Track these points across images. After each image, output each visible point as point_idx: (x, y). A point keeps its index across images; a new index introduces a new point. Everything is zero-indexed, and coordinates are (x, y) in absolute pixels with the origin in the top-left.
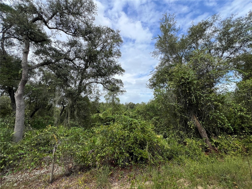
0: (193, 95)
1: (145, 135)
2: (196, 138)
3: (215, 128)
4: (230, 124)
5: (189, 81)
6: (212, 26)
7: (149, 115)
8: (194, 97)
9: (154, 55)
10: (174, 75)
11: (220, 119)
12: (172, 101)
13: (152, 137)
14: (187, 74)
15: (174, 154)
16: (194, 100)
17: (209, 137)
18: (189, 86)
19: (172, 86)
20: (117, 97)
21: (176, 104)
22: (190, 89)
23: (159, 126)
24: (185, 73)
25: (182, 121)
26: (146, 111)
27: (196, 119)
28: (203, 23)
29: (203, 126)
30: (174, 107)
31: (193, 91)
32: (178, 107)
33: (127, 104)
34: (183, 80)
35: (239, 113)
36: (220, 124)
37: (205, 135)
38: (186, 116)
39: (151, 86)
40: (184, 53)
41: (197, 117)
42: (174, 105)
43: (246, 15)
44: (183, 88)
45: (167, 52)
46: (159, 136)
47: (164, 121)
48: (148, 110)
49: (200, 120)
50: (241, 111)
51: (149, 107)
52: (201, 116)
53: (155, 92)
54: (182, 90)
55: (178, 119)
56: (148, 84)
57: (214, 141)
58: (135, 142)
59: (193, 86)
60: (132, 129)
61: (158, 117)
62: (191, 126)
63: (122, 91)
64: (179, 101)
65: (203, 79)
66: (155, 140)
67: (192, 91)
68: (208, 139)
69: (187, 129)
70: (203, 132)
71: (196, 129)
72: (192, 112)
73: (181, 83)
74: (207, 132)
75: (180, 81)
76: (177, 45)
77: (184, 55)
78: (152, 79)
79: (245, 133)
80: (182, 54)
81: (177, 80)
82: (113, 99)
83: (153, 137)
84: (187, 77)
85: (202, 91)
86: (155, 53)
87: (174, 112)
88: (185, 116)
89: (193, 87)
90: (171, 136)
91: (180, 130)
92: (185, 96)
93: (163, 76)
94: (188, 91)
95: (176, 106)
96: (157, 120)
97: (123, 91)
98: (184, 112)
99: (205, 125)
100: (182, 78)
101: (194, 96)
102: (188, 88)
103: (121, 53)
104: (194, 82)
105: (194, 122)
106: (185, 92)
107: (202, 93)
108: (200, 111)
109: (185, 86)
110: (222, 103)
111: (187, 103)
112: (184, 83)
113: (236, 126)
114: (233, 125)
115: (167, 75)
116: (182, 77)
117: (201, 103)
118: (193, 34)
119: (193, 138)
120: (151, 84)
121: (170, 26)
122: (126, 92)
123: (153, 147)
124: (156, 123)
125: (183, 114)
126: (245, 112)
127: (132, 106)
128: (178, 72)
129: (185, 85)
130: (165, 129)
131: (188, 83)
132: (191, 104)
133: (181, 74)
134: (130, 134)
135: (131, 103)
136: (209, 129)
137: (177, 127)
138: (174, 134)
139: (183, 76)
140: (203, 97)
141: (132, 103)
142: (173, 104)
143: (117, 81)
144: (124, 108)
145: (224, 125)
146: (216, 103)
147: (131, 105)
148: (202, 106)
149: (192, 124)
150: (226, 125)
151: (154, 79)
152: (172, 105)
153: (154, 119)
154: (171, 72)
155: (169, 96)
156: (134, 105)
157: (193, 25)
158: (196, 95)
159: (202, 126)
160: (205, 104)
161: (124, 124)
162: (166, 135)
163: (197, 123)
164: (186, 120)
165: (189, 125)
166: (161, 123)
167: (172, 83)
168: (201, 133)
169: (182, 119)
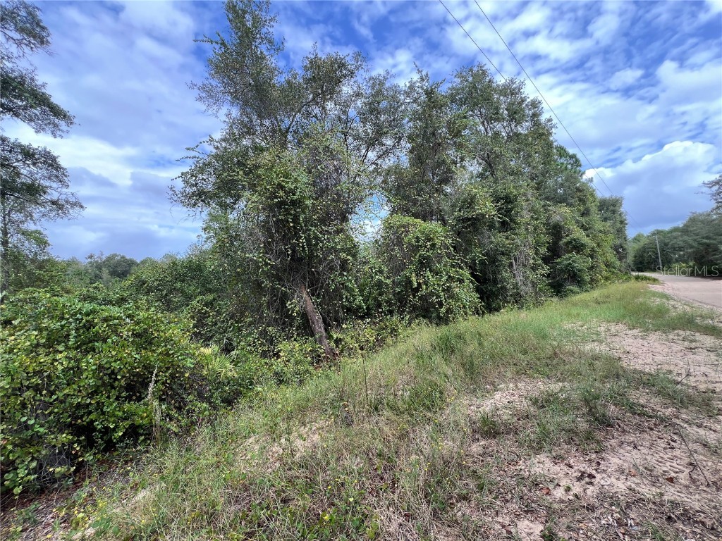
0: (303, 235)
1: (150, 354)
2: (303, 336)
3: (338, 310)
4: (361, 298)
5: (295, 197)
7: (183, 292)
8: (304, 241)
9: (204, 95)
10: (259, 176)
11: (346, 288)
12: (252, 247)
13: (178, 357)
14: (291, 178)
15: (244, 387)
16: (304, 248)
17: (326, 330)
18: (295, 210)
19: (253, 204)
20: (31, 227)
21: (261, 257)
22: (296, 220)
23: (212, 322)
24: (287, 176)
25: (275, 301)
26: (171, 281)
27: (305, 295)
28: (336, 59)
29: (318, 308)
30: (256, 263)
31: (303, 225)
32: (267, 264)
33: (97, 262)
34: (281, 193)
35: (377, 277)
36: (348, 300)
37: (320, 328)
38: (286, 287)
39: (190, 197)
40: (294, 123)
41: (308, 288)
42: (255, 258)
43: (406, 86)
44: (281, 215)
46: (207, 351)
47: (228, 305)
48: (181, 278)
49: (313, 295)
50: (381, 272)
51: (185, 267)
52: (315, 286)
53: (211, 223)
54: (278, 220)
55: (265, 296)
56: (178, 190)
57: (335, 337)
58: (104, 384)
59: (304, 213)
60: (90, 342)
62: (292, 312)
63: (57, 204)
64: (268, 249)
65: (326, 200)
66: (189, 363)
67: (301, 226)
68: (325, 334)
69: (284, 319)
70: (317, 320)
71: (304, 315)
72: (298, 277)
73: (276, 200)
74: (325, 321)
75: (273, 196)
77: (291, 129)
78: (193, 176)
79: (381, 312)
80: (287, 122)
81: (269, 189)
82: (5, 233)
83: (181, 355)
84: (292, 187)
85: (322, 228)
87: (253, 278)
88: (283, 288)
89: (303, 216)
90: (244, 343)
91: (269, 325)
92: (284, 236)
94: (291, 225)
95: (261, 262)
96: (206, 305)
97: (67, 202)
98: (280, 279)
100: (281, 187)
101: (305, 237)
102: (294, 216)
104: (306, 203)
105: (302, 301)
106: (284, 226)
107: (321, 232)
108: (314, 274)
109: (286, 210)
110: (354, 256)
111: (288, 255)
112: (283, 203)
113: (371, 302)
115: (241, 173)
116: (279, 184)
117: (317, 256)
118: (314, 77)
119: (295, 340)
120: (189, 190)
122: (82, 207)
123: (181, 385)
124: (204, 314)
125: (279, 284)
127: (119, 269)
128: (271, 169)
129: (286, 207)
130: (230, 328)
131: (293, 203)
132: (296, 259)
133: (278, 175)
134: (78, 361)
135: (116, 255)
136: (329, 312)
137: (261, 317)
138: (253, 337)
139: (283, 181)
140: (322, 242)
141: (123, 257)
142: (251, 255)
143: (28, 153)
145: (354, 300)
146: (343, 255)
147: (119, 263)
148: (320, 262)
149: (295, 306)
150: (357, 302)
151: (200, 176)
152: (252, 260)
153: (198, 302)
154: (254, 165)
156: (132, 263)
157: (317, 55)
158: (309, 235)
159: (315, 308)
160: (325, 259)
161: (46, 328)
162: (231, 344)
163: (306, 301)
164: (284, 298)
165: (289, 310)
166: (219, 313)
167: (254, 198)
168: (313, 323)
169: (275, 296)
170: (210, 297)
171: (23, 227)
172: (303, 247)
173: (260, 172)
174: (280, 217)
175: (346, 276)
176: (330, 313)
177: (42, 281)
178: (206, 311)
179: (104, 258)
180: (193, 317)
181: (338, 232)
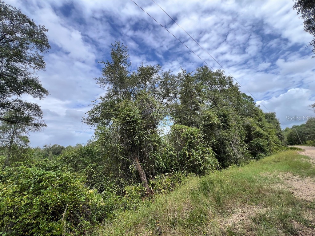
0: (137, 135)
1: (65, 195)
2: (136, 183)
3: (153, 169)
4: (163, 163)
5: (134, 119)
6: (156, 73)
7: (83, 162)
8: (138, 138)
9: (99, 82)
10: (119, 111)
11: (156, 158)
12: (115, 141)
13: (78, 196)
14: (132, 112)
15: (107, 212)
17: (147, 179)
18: (134, 125)
19: (116, 123)
20: (23, 134)
21: (118, 146)
22: (134, 129)
23: (95, 176)
24: (130, 111)
25: (124, 165)
26: (79, 157)
27: (137, 162)
28: (150, 67)
29: (144, 169)
30: (116, 148)
32: (121, 149)
33: (47, 148)
34: (128, 118)
35: (170, 153)
36: (157, 164)
37: (144, 178)
39: (90, 120)
40: (133, 90)
41: (139, 159)
42: (116, 146)
43: (177, 75)
44: (128, 127)
45: (115, 84)
46: (91, 192)
47: (102, 168)
48: (83, 155)
49: (141, 162)
50: (172, 150)
51: (85, 150)
52: (142, 158)
53: (98, 130)
54: (126, 129)
55: (119, 163)
56: (86, 118)
57: (151, 183)
58: (42, 212)
59: (138, 126)
60: (39, 189)
61: (95, 165)
62: (132, 171)
63: (36, 125)
64: (122, 142)
65: (147, 120)
66: (83, 199)
67: (136, 131)
68: (147, 181)
69: (128, 174)
70: (143, 175)
71: (137, 172)
72: (135, 154)
73: (126, 121)
74: (147, 175)
75: (125, 119)
76: (127, 80)
78: (92, 112)
79: (173, 170)
80: (131, 90)
81: (123, 117)
82: (12, 138)
84: (133, 115)
85: (145, 132)
86: (101, 81)
87: (115, 155)
88: (128, 159)
89: (137, 127)
90: (109, 187)
91: (121, 177)
92: (129, 136)
93: (107, 110)
94: (132, 131)
95: (118, 148)
96: (93, 168)
97: (41, 124)
98: (126, 155)
99: (145, 167)
100: (128, 115)
102: (133, 127)
103: (44, 63)
104: (138, 121)
105: (136, 165)
106: (129, 132)
107: (144, 134)
108: (142, 152)
109: (130, 125)
110: (159, 143)
111: (130, 144)
112: (129, 122)
113: (168, 165)
114: (165, 164)
115: (112, 110)
116: (127, 114)
117: (143, 144)
118: (142, 74)
119: (133, 185)
120: (90, 118)
121: (121, 57)
122: (46, 126)
123: (78, 211)
124: (92, 172)
125: (126, 158)
126: (173, 152)
127: (57, 151)
128: (124, 108)
129: (130, 123)
130: (103, 179)
131: (133, 122)
132: (134, 146)
133: (127, 111)
134: (32, 200)
135: (56, 145)
137: (118, 174)
138: (113, 184)
139: (129, 113)
140: (145, 138)
141: (59, 146)
142: (115, 145)
143: (29, 106)
144: (39, 154)
145: (160, 164)
146: (154, 143)
147: (57, 149)
148: (144, 147)
149: (133, 168)
151: (95, 112)
152: (115, 147)
153: (89, 167)
154: (117, 107)
155: (112, 135)
156: (62, 148)
157: (143, 66)
158: (139, 135)
159: (142, 169)
160: (147, 145)
161: (21, 184)
162: (103, 188)
163: (138, 165)
164: (128, 164)
165: (130, 170)
166: (98, 172)
167: (117, 120)
168: (141, 176)
169: (124, 163)
170: (95, 164)
171: (20, 135)
172: (137, 140)
173: (119, 110)
174: (127, 128)
175: (156, 153)
176: (149, 171)
177: (23, 158)
178: (93, 171)
179: (51, 146)
180: (86, 174)
181: (153, 133)
